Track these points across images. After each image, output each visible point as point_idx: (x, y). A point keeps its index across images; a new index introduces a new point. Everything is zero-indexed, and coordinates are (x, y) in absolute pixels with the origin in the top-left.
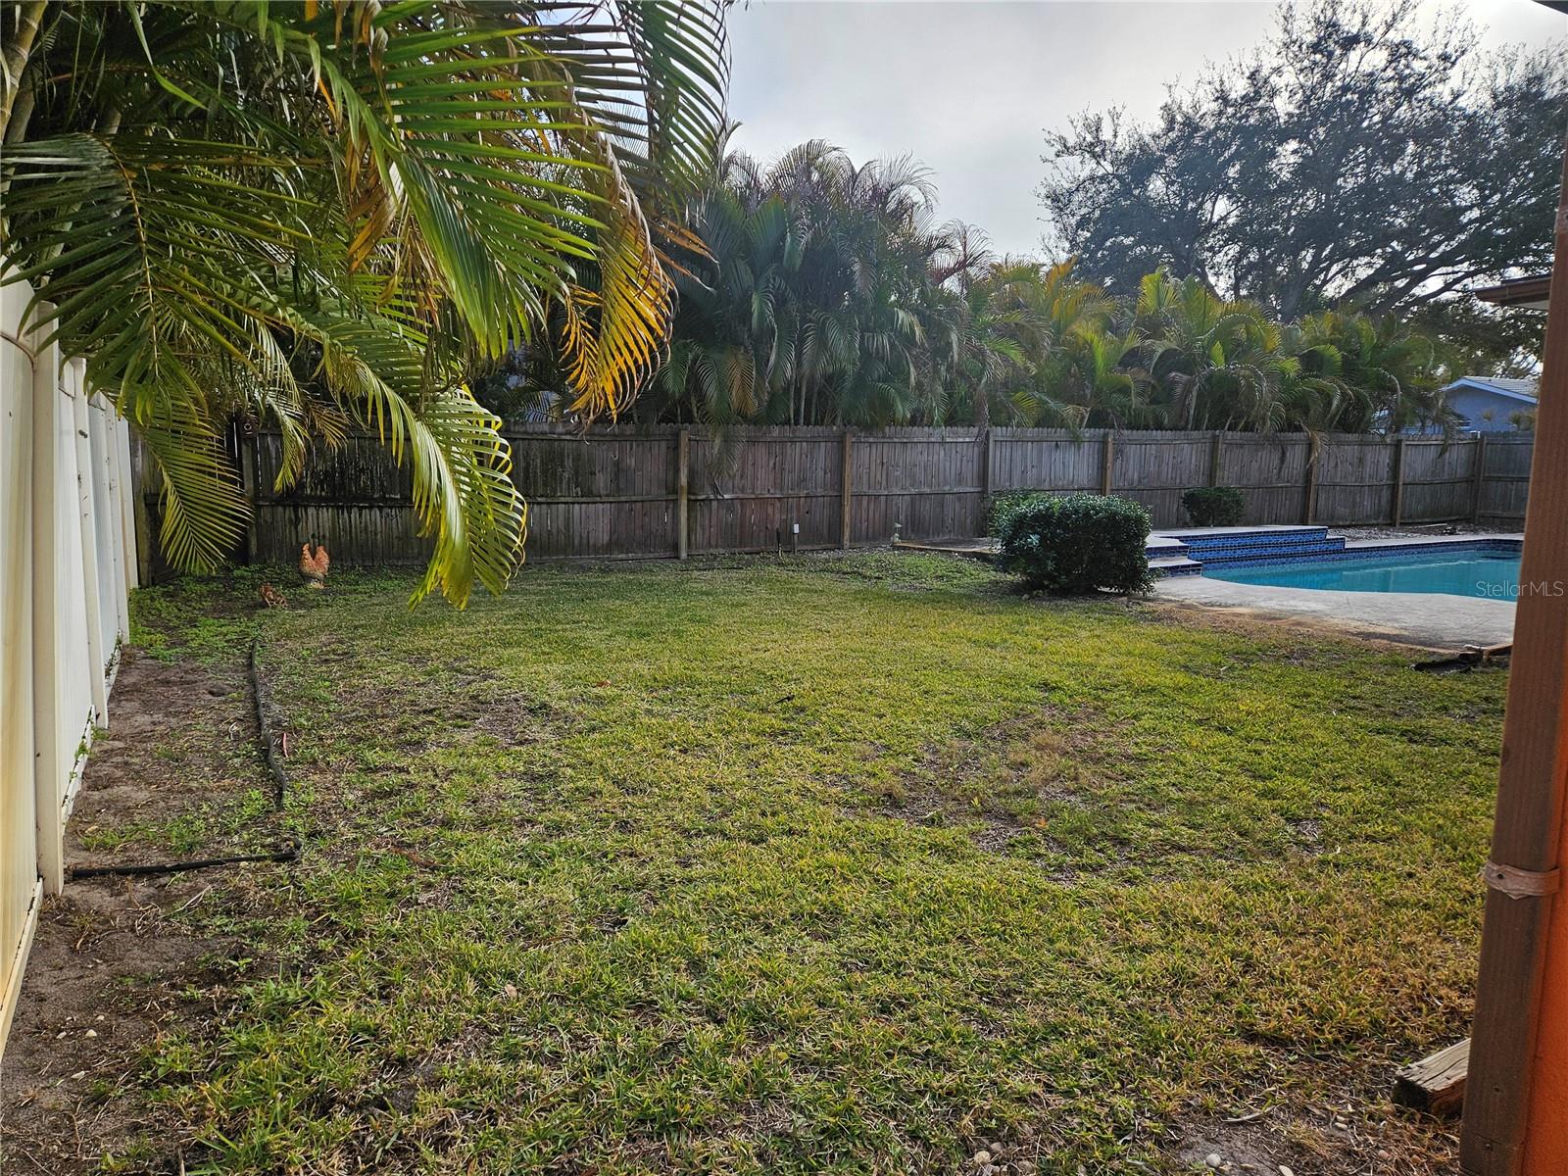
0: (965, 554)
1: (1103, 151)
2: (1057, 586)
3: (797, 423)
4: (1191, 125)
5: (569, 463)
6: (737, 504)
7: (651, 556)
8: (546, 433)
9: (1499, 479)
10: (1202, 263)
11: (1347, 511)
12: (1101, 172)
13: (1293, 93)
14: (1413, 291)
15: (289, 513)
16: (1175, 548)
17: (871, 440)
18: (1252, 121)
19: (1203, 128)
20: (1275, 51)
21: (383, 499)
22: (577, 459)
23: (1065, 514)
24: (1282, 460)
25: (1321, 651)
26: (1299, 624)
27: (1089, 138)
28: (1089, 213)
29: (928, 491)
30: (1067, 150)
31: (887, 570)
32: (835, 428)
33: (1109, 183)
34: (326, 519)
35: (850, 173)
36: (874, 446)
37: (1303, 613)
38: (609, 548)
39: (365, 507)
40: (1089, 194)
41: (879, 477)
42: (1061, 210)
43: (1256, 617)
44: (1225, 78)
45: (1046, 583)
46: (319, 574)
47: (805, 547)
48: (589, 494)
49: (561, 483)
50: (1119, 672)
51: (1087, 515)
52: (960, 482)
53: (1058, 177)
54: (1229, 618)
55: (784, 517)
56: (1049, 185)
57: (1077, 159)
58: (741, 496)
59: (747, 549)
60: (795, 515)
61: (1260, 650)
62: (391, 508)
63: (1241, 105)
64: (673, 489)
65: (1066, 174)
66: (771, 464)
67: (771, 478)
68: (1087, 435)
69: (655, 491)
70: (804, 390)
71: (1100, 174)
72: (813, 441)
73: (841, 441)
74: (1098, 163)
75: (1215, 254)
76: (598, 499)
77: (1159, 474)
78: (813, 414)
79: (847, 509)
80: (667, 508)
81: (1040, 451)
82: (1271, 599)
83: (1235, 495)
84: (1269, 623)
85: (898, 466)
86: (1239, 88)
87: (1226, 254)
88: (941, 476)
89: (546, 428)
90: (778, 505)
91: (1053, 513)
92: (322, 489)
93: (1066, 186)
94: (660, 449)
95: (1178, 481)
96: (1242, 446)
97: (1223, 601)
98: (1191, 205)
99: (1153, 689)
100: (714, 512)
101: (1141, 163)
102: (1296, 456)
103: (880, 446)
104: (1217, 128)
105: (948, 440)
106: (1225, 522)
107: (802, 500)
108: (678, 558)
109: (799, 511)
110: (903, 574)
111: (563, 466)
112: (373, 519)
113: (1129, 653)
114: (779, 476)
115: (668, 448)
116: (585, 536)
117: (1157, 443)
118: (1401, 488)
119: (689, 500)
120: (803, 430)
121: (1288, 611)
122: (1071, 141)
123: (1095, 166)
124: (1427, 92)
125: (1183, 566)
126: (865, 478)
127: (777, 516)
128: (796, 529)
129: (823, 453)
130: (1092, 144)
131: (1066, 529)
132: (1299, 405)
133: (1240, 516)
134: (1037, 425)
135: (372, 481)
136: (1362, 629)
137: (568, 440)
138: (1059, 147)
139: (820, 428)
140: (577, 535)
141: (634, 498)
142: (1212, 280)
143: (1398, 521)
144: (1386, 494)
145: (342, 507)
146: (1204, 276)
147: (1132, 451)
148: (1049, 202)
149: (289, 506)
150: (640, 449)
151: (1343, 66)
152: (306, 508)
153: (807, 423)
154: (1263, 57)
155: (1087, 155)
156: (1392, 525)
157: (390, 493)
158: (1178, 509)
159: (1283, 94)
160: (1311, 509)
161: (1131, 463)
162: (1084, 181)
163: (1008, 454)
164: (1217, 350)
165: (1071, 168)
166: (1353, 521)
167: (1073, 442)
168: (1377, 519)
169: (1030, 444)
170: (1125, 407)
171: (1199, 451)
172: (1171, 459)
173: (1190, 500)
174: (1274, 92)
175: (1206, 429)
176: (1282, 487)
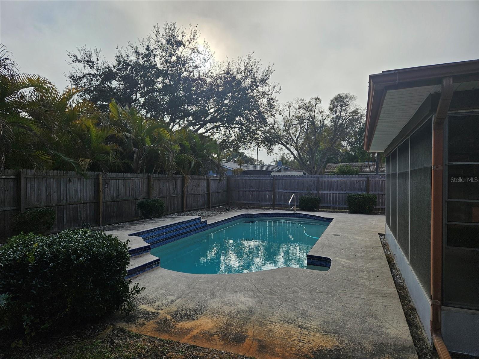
1: (93, 65)
9: (235, 190)
11: (196, 204)
13: (161, 57)
16: (142, 248)
18: (148, 64)
19: (130, 65)
20: (154, 42)
23: (42, 261)
24: (176, 186)
27: (87, 59)
28: (89, 88)
30: (76, 60)
33: (96, 77)
40: (88, 80)
53: (75, 71)
57: (82, 65)
63: (144, 57)
65: (78, 71)
68: (88, 175)
71: (92, 73)
77: (126, 193)
81: (59, 183)
83: (160, 203)
86: (143, 51)
93: (78, 75)
95: (134, 196)
96: (159, 180)
102: (179, 184)
104: (136, 66)
106: (157, 215)
117: (124, 179)
118: (210, 194)
122: (79, 58)
123: (90, 69)
125: (149, 264)
130: (88, 61)
132: (180, 163)
134: (56, 169)
138: (73, 58)
144: (206, 197)
147: (113, 183)
148: (71, 80)
151: (177, 52)
155: (87, 65)
156: (208, 208)
158: (135, 209)
159: (158, 57)
160: (185, 204)
161: (112, 188)
162: (86, 75)
163: (36, 185)
164: (148, 139)
165: (80, 69)
166: (198, 207)
167: (79, 179)
168: (204, 206)
169: (52, 180)
170: (107, 161)
171: (143, 182)
172: (131, 186)
173: (141, 206)
174: (155, 55)
175: (145, 173)
176: (175, 196)
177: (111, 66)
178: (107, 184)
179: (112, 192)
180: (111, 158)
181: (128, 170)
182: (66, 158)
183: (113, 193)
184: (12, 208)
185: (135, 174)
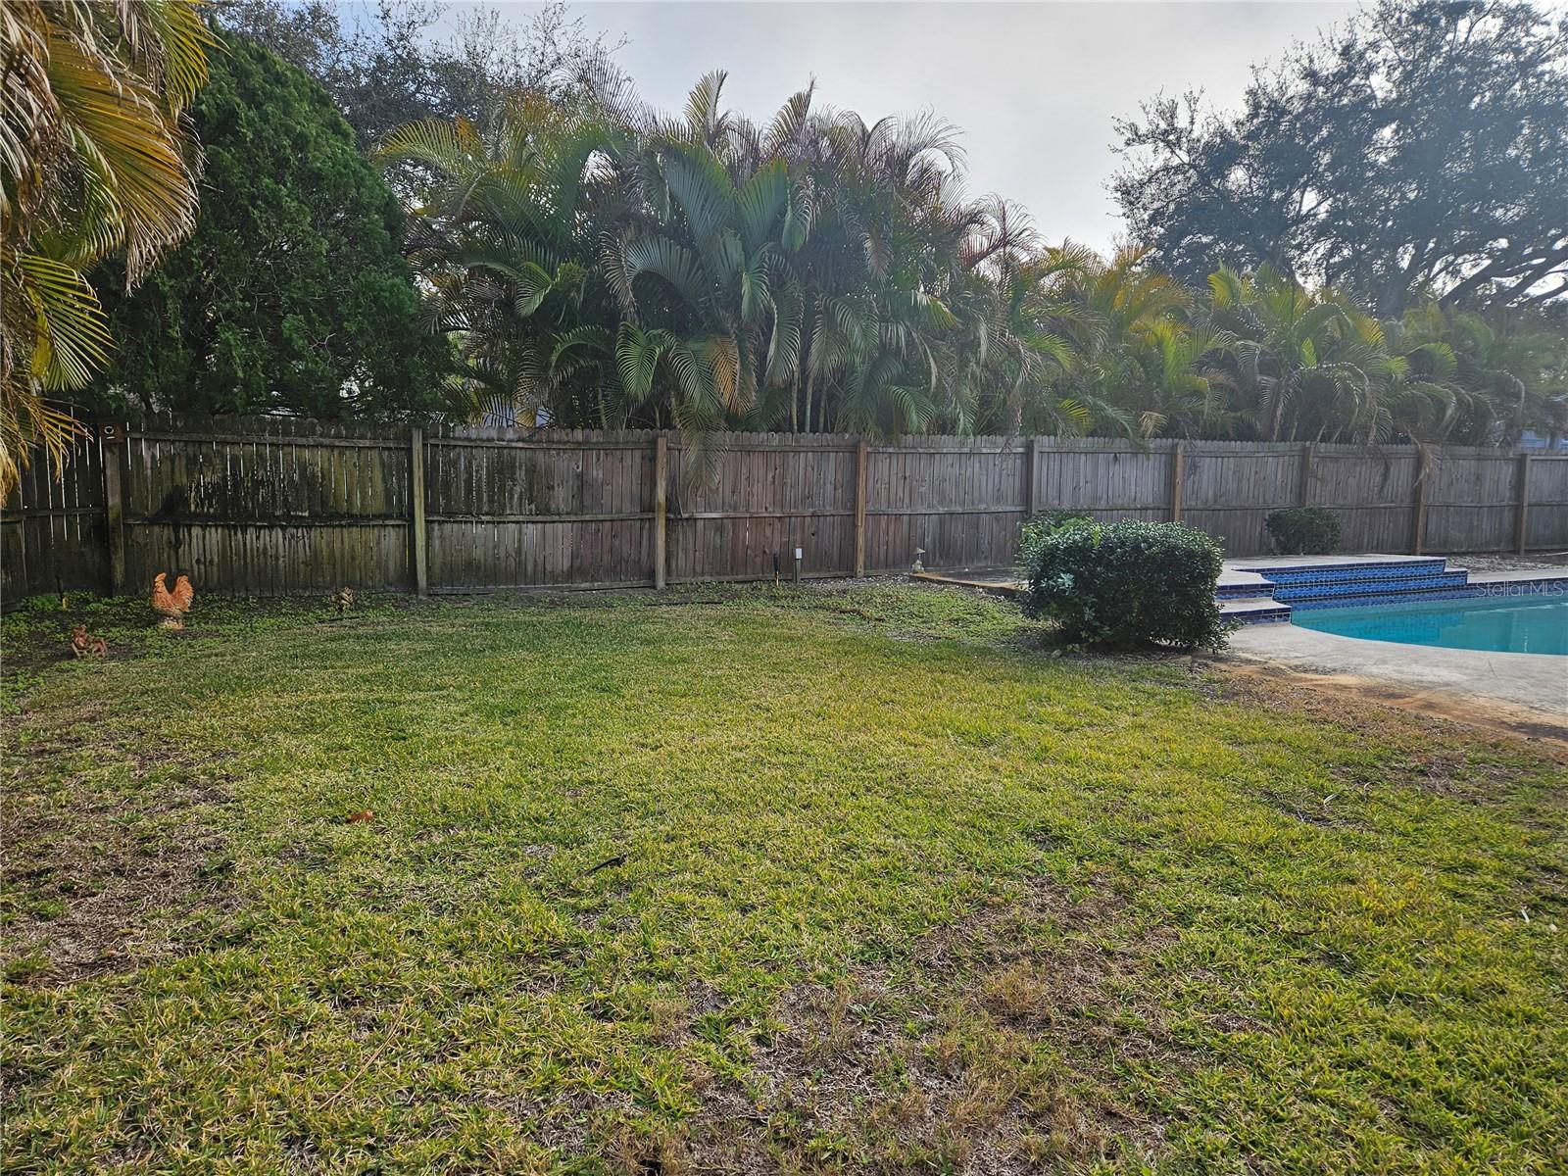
0: (991, 590)
1: (1179, 139)
2: (1098, 639)
3: (801, 429)
4: (1277, 110)
5: (520, 475)
6: (728, 524)
7: (621, 585)
8: (493, 440)
10: (1287, 262)
11: (1464, 535)
12: (1175, 162)
13: (1392, 69)
14: (1527, 291)
15: (167, 533)
16: (1256, 586)
17: (891, 450)
18: (1345, 101)
19: (1290, 113)
20: (1371, 23)
21: (287, 517)
22: (532, 470)
23: (1107, 547)
24: (1385, 476)
25: (1473, 761)
26: (1430, 706)
27: (1163, 125)
28: (1163, 207)
29: (960, 510)
30: (1137, 138)
31: (893, 609)
32: (847, 436)
33: (1184, 173)
34: (214, 541)
35: (860, 134)
36: (894, 458)
37: (1431, 687)
38: (570, 575)
39: (264, 527)
40: (1163, 186)
41: (900, 493)
42: (1131, 203)
43: (1368, 691)
44: (1315, 56)
45: (1084, 634)
46: (176, 610)
47: (811, 575)
48: (544, 512)
49: (511, 498)
50: (1164, 805)
51: (1137, 548)
52: (998, 500)
53: (1129, 168)
54: (1331, 693)
55: (784, 540)
56: (1121, 179)
57: (1149, 147)
58: (732, 515)
59: (740, 577)
60: (798, 537)
61: (1380, 758)
62: (297, 527)
63: (1333, 82)
64: (648, 507)
65: (1138, 165)
66: (770, 476)
67: (770, 494)
68: (1152, 446)
69: (627, 508)
70: (810, 391)
71: (1174, 164)
72: (821, 451)
73: (854, 450)
74: (1173, 152)
75: (1303, 252)
76: (557, 518)
77: (1239, 490)
78: (822, 420)
79: (861, 530)
80: (642, 529)
81: (1096, 464)
82: (1384, 662)
83: (1329, 517)
84: (1387, 703)
85: (924, 480)
86: (1329, 64)
87: (1315, 252)
88: (976, 494)
89: (494, 434)
90: (778, 525)
91: (1092, 546)
92: (211, 505)
93: (1137, 177)
94: (633, 460)
95: (1261, 500)
96: (1336, 459)
97: (1320, 662)
98: (1277, 195)
99: (1218, 848)
100: (698, 534)
101: (1221, 154)
102: (1401, 473)
103: (902, 457)
104: (1306, 111)
105: (984, 451)
106: (1318, 549)
107: (808, 519)
108: (654, 587)
109: (803, 532)
110: (912, 615)
111: (514, 480)
112: (274, 541)
113: (1185, 765)
114: (779, 491)
115: (643, 458)
116: (540, 561)
117: (1236, 455)
118: (1526, 510)
119: (668, 520)
120: (808, 438)
121: (1412, 683)
122: (1143, 129)
123: (1169, 155)
124: (1547, 67)
125: (1266, 611)
126: (884, 493)
127: (777, 539)
128: (799, 553)
129: (832, 468)
130: (1166, 131)
131: (1109, 566)
132: (1406, 411)
133: (1336, 542)
134: (1092, 434)
135: (274, 496)
136: (1523, 718)
137: (521, 448)
138: (1128, 135)
139: (829, 436)
140: (530, 559)
141: (601, 517)
142: (1300, 280)
143: (1523, 547)
144: (1508, 517)
145: (235, 527)
146: (1291, 275)
147: (1207, 465)
148: (1119, 195)
149: (169, 525)
150: (610, 459)
151: (1450, 37)
152: (189, 527)
153: (814, 430)
154: (1358, 29)
155: (1161, 144)
156: (1515, 552)
157: (295, 511)
158: (1261, 534)
159: (1380, 70)
160: (1420, 533)
161: (1205, 478)
162: (1157, 172)
163: (1057, 468)
164: (1307, 348)
165: (1143, 158)
166: (1470, 547)
167: (1135, 454)
168: (1499, 545)
169: (1083, 456)
170: (1197, 413)
171: (1286, 465)
172: (1253, 474)
173: (1276, 523)
174: (1371, 69)
175: (1295, 440)
176: (1385, 508)
177: (1230, 127)
178: (1194, 467)
179: (1204, 486)
180: (1207, 406)
181: (1246, 433)
182: (1110, 411)
183: (1207, 490)
184: (1018, 509)
185: (1267, 444)
